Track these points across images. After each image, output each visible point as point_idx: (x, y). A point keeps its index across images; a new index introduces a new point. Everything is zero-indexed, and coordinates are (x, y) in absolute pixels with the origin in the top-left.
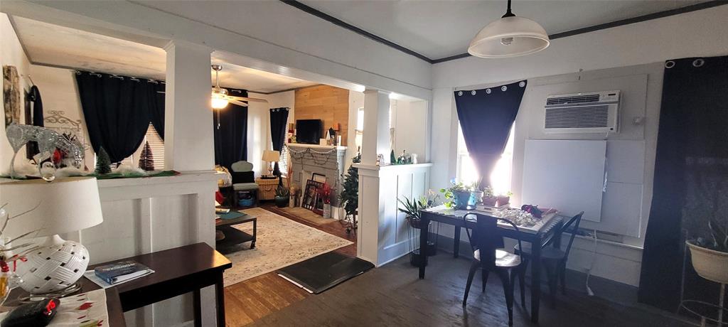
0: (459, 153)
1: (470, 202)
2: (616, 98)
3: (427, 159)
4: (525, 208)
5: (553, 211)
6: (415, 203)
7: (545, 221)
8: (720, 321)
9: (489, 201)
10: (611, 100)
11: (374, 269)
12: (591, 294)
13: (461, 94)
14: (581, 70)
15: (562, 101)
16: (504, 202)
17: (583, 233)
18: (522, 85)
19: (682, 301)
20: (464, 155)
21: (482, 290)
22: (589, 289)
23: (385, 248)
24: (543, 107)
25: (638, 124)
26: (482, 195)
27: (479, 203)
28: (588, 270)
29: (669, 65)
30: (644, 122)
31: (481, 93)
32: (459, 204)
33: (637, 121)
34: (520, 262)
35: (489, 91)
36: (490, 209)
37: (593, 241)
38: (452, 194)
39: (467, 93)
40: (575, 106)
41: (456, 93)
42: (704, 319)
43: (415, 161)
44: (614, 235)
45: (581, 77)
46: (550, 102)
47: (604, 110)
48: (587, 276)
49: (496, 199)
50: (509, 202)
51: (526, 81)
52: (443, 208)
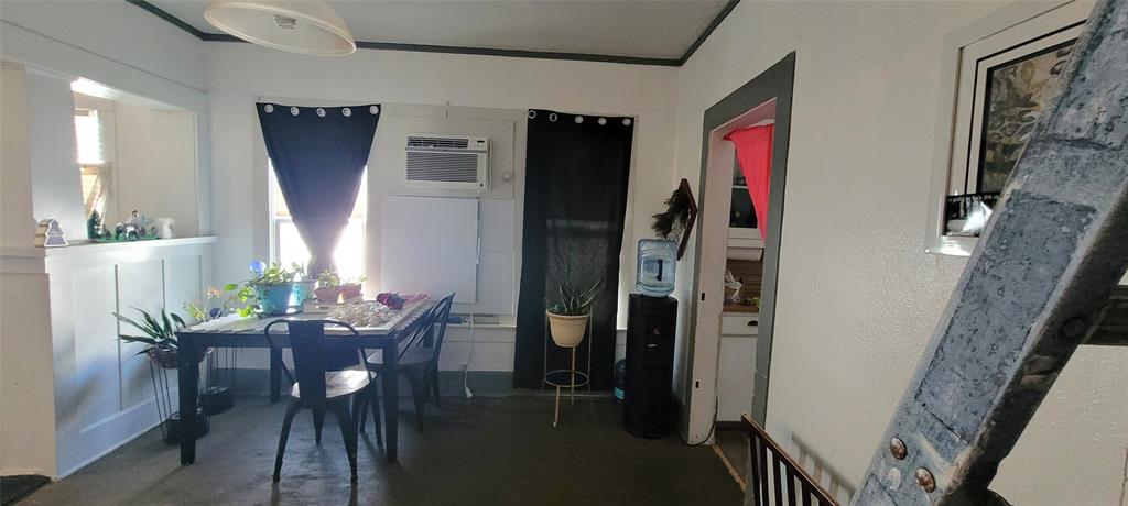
0: (273, 217)
1: (293, 300)
2: (484, 147)
3: (202, 227)
4: (381, 298)
5: (421, 297)
6: (165, 319)
7: (405, 313)
8: (573, 385)
9: (328, 295)
10: (480, 149)
11: (47, 487)
12: (469, 395)
13: (270, 109)
14: (448, 103)
15: (429, 142)
16: (353, 292)
17: (458, 320)
18: (374, 110)
19: (546, 375)
20: (283, 221)
21: (315, 442)
22: (467, 390)
23: (83, 431)
24: (403, 148)
25: (506, 180)
26: (317, 285)
27: (308, 300)
28: (466, 366)
29: (532, 114)
30: (512, 179)
31: (308, 113)
32: (268, 308)
33: (506, 176)
34: (368, 382)
35: (295, 112)
36: (327, 308)
37: (470, 328)
38: (252, 291)
39: (281, 111)
40: (440, 151)
41: (261, 107)
42: (559, 387)
43: (167, 231)
44: (491, 316)
45: (448, 111)
46: (414, 142)
47: (472, 160)
48: (464, 373)
49: (339, 289)
50: (362, 292)
51: (379, 106)
52: (237, 319)
